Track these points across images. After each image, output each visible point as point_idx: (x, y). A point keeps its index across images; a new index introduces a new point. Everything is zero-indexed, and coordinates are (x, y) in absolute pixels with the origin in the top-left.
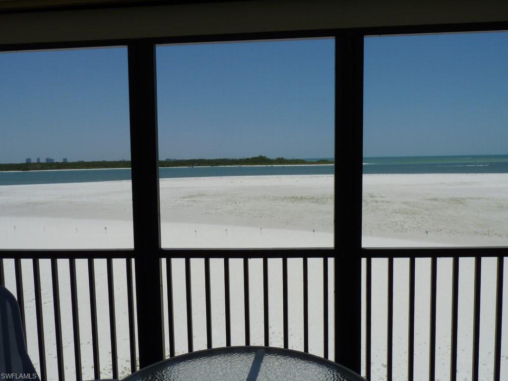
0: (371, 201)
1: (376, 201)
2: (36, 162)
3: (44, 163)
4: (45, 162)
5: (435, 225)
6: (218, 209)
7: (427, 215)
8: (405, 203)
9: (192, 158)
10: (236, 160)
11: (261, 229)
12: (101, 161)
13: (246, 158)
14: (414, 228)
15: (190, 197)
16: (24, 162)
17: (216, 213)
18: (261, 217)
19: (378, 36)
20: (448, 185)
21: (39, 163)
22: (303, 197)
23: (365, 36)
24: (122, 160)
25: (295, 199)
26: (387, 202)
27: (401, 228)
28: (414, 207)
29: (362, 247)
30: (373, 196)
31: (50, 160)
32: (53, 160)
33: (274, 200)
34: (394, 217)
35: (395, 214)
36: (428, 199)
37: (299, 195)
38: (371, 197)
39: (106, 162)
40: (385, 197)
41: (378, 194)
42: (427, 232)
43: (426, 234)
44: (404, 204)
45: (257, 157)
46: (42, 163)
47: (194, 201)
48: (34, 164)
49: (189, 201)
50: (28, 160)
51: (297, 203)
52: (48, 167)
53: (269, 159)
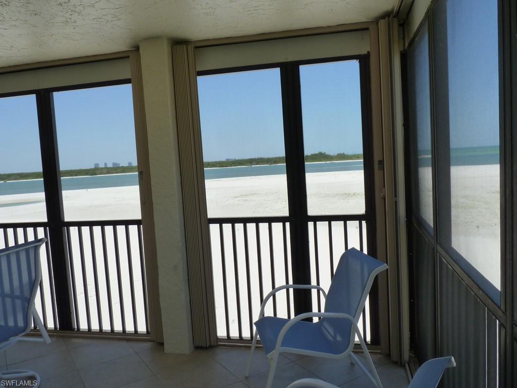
2: (104, 166)
3: (111, 168)
4: (112, 166)
9: (251, 158)
15: (242, 196)
16: (93, 167)
21: (106, 168)
25: (347, 195)
28: (473, 200)
31: (116, 164)
32: (119, 164)
33: (325, 197)
42: (478, 227)
44: (463, 198)
46: (109, 168)
47: (245, 200)
48: (102, 169)
49: (240, 200)
50: (97, 164)
51: (349, 200)
52: (114, 171)
53: (329, 155)
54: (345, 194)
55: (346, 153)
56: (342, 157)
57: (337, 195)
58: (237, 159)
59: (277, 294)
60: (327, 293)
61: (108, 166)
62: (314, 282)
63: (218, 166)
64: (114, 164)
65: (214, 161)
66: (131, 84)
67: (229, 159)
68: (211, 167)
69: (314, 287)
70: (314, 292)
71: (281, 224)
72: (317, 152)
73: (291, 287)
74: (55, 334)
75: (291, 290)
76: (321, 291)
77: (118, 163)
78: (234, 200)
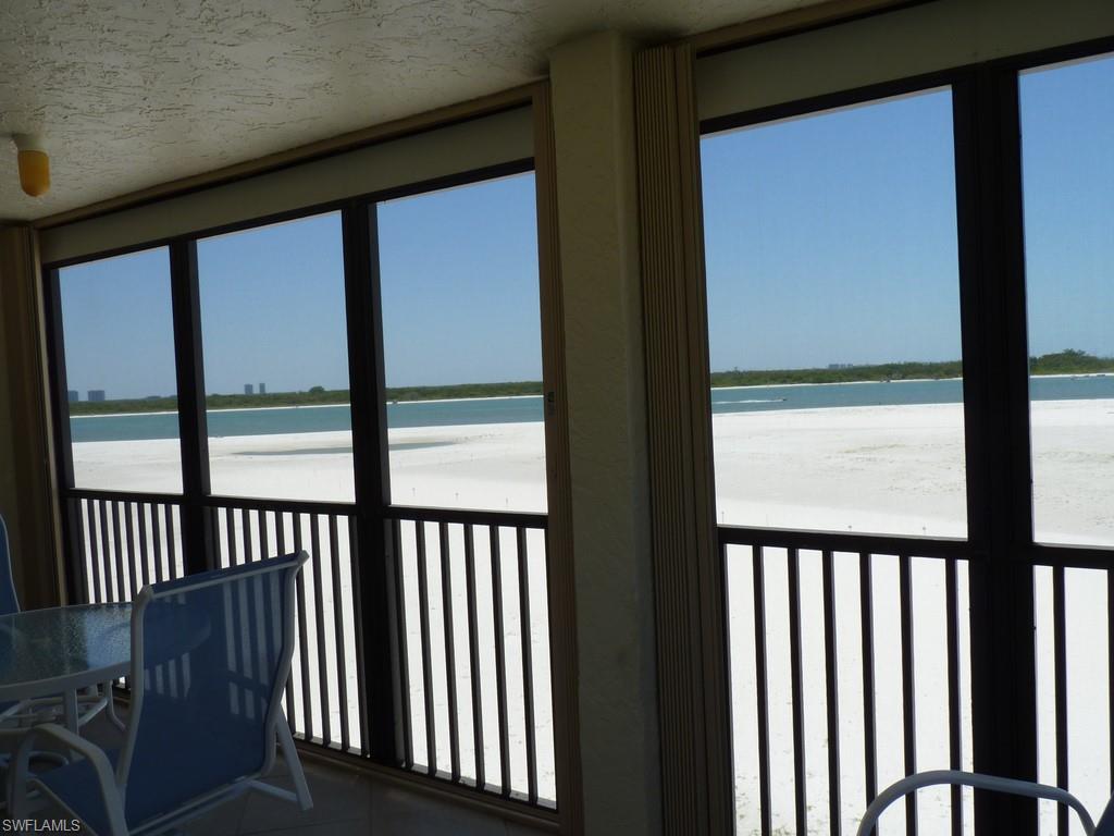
6: (922, 479)
15: (864, 449)
17: (915, 489)
47: (870, 460)
53: (1094, 357)
58: (856, 364)
59: (924, 795)
60: (1096, 820)
62: (1047, 775)
63: (811, 379)
66: (534, 172)
67: (837, 365)
69: (1048, 793)
70: (1047, 810)
71: (940, 564)
72: (1059, 350)
73: (967, 780)
74: (358, 769)
75: (968, 793)
76: (1071, 809)
78: (843, 457)
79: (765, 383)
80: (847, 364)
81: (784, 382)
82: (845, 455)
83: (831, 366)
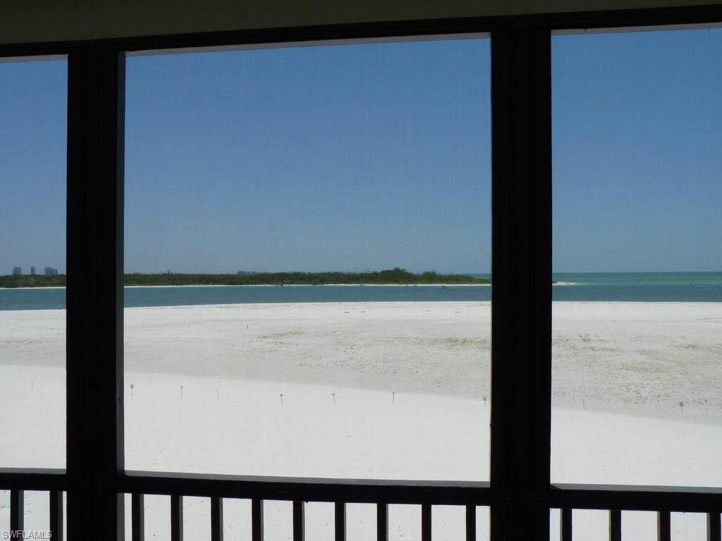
0: (585, 348)
1: (592, 348)
2: (28, 273)
3: (42, 276)
4: (43, 273)
5: (696, 392)
6: (321, 357)
7: (681, 374)
8: (643, 352)
9: (280, 271)
10: (355, 274)
11: (394, 393)
12: (132, 273)
13: (371, 272)
14: (659, 396)
15: (275, 335)
16: (10, 273)
17: (318, 365)
18: (395, 372)
19: (583, 30)
20: (717, 322)
21: (33, 276)
22: (468, 340)
23: (553, 31)
24: (166, 273)
25: (453, 342)
26: (612, 350)
27: (637, 395)
28: (657, 359)
29: (551, 482)
30: (587, 339)
31: (52, 270)
32: (56, 271)
33: (419, 343)
34: (624, 377)
35: (624, 371)
36: (681, 346)
37: (460, 337)
38: (585, 340)
39: (140, 275)
40: (608, 341)
41: (595, 336)
42: (681, 404)
43: (680, 408)
44: (641, 354)
45: (390, 271)
46: (38, 276)
47: (281, 343)
48: (26, 277)
49: (272, 343)
50: (17, 270)
51: (458, 350)
52: (48, 282)
53: (411, 274)
54: (450, 340)
55: (437, 273)
56: (431, 277)
57: (436, 340)
58: (257, 272)
61: (37, 273)
63: (226, 281)
64: (47, 270)
65: (218, 273)
67: (244, 272)
68: (215, 283)
72: (391, 268)
77: (55, 268)
78: (262, 341)
79: (193, 283)
80: (250, 271)
81: (207, 283)
82: (263, 340)
83: (239, 272)
